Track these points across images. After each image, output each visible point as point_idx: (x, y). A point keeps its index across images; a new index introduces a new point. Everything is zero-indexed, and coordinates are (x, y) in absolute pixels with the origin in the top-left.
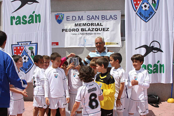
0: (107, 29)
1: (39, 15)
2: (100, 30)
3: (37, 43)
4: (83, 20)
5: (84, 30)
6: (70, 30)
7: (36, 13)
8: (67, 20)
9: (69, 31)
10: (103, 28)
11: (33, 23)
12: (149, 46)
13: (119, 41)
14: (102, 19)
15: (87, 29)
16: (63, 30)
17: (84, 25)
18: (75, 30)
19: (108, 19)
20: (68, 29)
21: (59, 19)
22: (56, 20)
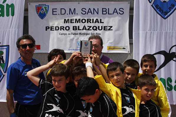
0: (110, 28)
1: (12, 6)
2: (100, 28)
3: (9, 46)
4: (76, 14)
5: (77, 28)
6: (57, 28)
7: (8, 2)
8: (53, 14)
9: (56, 30)
10: (104, 27)
11: (3, 16)
12: (168, 52)
13: (126, 45)
14: (103, 14)
15: (81, 28)
16: (47, 28)
17: (77, 21)
18: (64, 29)
19: (111, 14)
20: (54, 27)
21: (42, 13)
22: (37, 13)
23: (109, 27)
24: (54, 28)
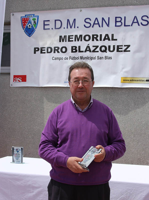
0: (127, 48)
8: (44, 29)
14: (116, 26)
16: (36, 50)
18: (59, 50)
19: (129, 26)
20: (45, 48)
21: (29, 27)
22: (23, 28)
23: (125, 46)
24: (45, 50)
